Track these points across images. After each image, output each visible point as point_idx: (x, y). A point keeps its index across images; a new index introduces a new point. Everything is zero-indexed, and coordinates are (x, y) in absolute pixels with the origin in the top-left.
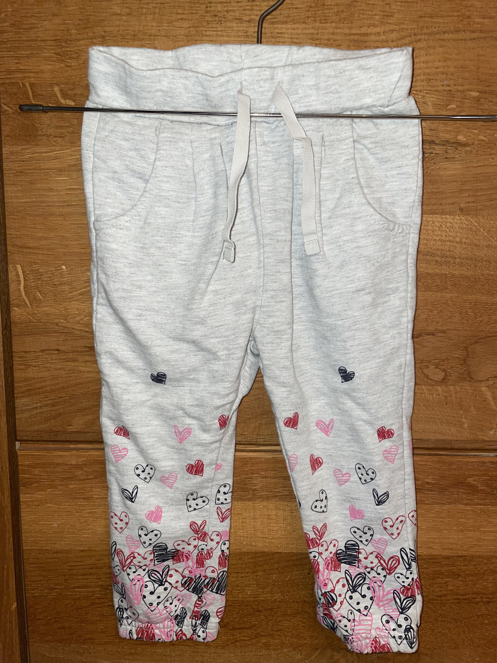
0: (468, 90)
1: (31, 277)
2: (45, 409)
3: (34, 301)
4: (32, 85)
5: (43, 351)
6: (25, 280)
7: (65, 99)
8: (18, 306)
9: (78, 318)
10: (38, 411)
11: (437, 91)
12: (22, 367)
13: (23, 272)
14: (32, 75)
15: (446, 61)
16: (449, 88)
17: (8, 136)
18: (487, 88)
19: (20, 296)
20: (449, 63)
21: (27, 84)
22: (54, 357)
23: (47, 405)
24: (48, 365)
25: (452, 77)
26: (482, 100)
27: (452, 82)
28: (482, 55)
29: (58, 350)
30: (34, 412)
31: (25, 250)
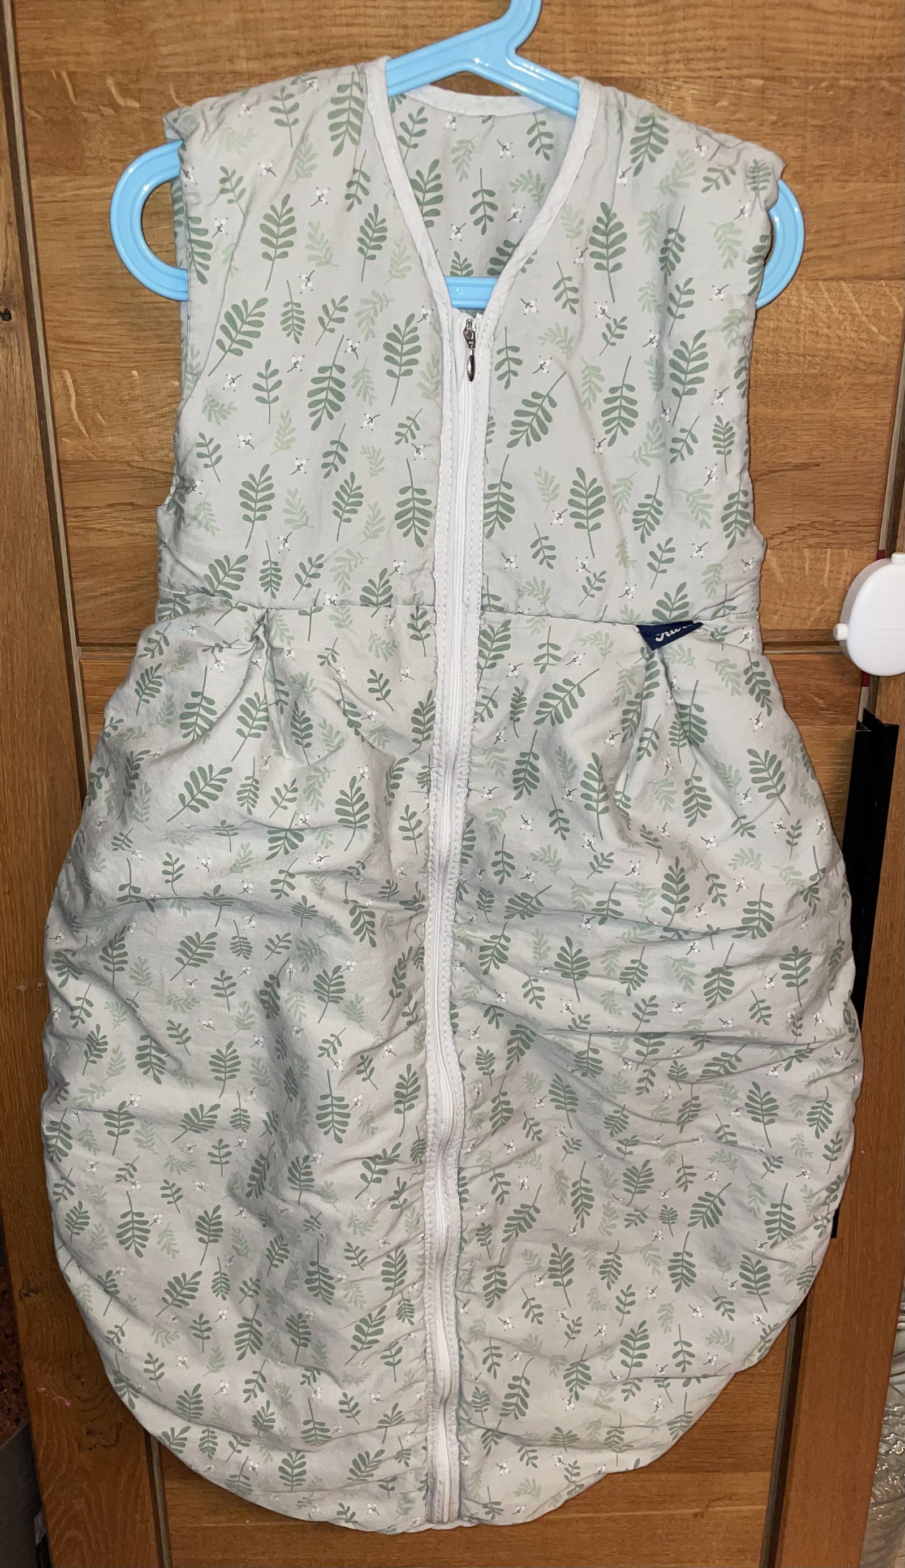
0: (747, 76)
1: (86, 389)
2: (118, 596)
3: (94, 428)
4: (69, 74)
5: (110, 506)
6: (77, 394)
7: (124, 97)
8: (68, 435)
9: (160, 454)
10: (109, 599)
11: (700, 78)
12: (81, 532)
13: (74, 382)
14: (71, 58)
15: (713, 28)
16: (717, 74)
17: (39, 160)
18: (777, 73)
19: (72, 419)
20: (719, 32)
21: (64, 74)
22: (127, 515)
23: (121, 590)
24: (120, 528)
25: (723, 55)
26: (769, 94)
27: (722, 64)
28: (768, 18)
29: (132, 504)
30: (103, 600)
31: (73, 346)
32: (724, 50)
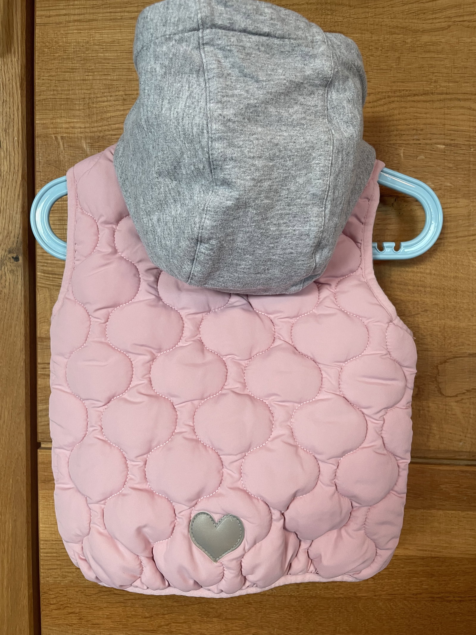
0: (436, 144)
14: (64, 130)
16: (419, 142)
18: (453, 142)
20: (419, 121)
21: (59, 138)
25: (421, 133)
26: (448, 153)
27: (421, 137)
32: (422, 130)
